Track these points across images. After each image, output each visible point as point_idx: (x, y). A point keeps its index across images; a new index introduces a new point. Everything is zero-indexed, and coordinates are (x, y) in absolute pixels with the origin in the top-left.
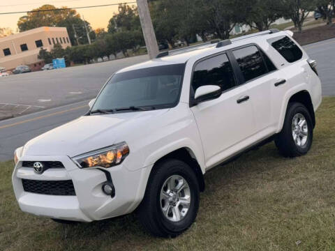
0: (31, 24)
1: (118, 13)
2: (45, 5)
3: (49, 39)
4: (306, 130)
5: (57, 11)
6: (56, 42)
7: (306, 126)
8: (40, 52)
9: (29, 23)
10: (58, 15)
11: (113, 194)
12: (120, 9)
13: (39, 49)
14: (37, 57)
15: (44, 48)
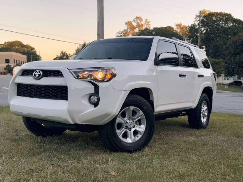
0: (5, 49)
1: (60, 56)
2: (17, 41)
3: (14, 60)
4: (206, 114)
5: (23, 46)
6: (18, 63)
7: (207, 111)
8: (7, 66)
9: (4, 48)
10: (23, 48)
11: (96, 104)
12: (62, 54)
13: (7, 64)
14: (4, 68)
15: (10, 64)
